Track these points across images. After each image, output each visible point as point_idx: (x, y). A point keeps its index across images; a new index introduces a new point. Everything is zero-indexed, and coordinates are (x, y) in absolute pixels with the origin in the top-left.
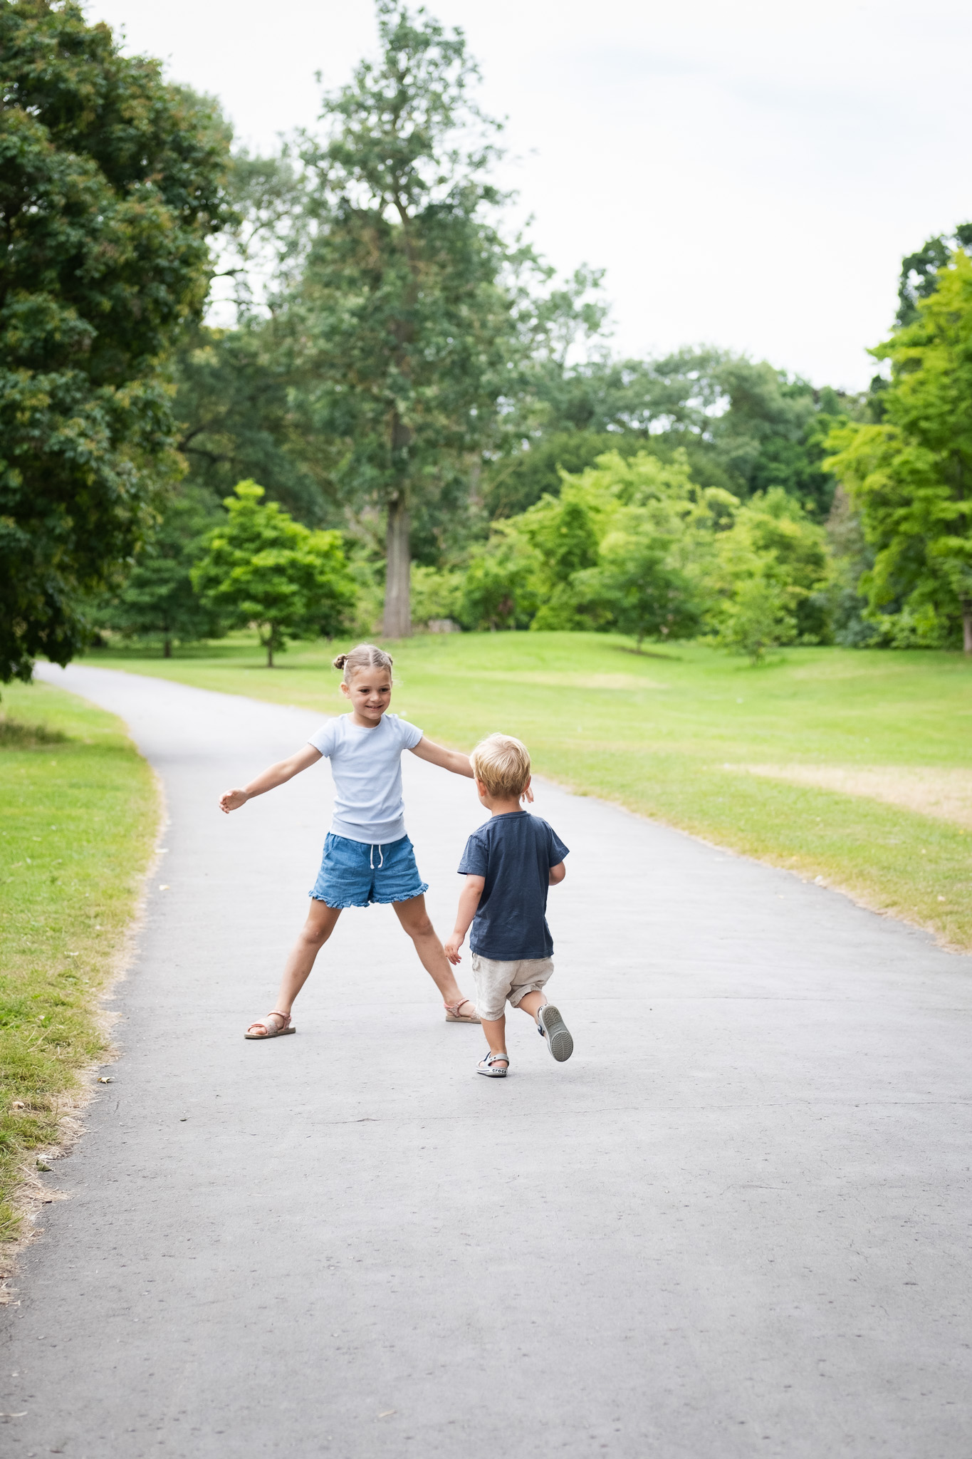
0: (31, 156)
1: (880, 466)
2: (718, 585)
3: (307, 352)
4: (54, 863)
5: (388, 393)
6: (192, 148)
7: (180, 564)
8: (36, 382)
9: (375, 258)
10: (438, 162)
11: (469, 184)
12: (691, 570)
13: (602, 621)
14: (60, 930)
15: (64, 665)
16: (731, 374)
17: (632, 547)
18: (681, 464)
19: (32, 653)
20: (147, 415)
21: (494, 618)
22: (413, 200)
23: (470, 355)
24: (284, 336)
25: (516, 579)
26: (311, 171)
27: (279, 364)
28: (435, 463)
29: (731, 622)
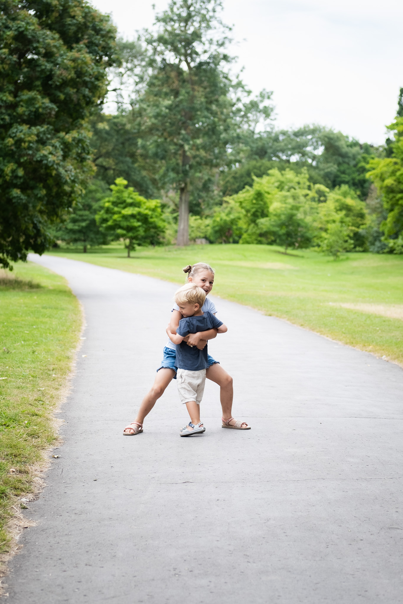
0: (30, 31)
1: (391, 176)
2: (320, 226)
3: (146, 124)
4: (34, 344)
5: (181, 142)
6: (101, 30)
7: (91, 213)
8: (31, 130)
9: (176, 84)
10: (204, 44)
11: (217, 54)
12: (308, 219)
13: (270, 240)
14: (36, 377)
15: (40, 254)
16: (326, 136)
17: (283, 209)
18: (305, 174)
19: (27, 249)
20: (79, 145)
21: (224, 238)
22: (193, 60)
23: (216, 126)
24: (137, 117)
25: (233, 222)
26: (150, 47)
27: (135, 129)
28: (200, 172)
29: (326, 242)
